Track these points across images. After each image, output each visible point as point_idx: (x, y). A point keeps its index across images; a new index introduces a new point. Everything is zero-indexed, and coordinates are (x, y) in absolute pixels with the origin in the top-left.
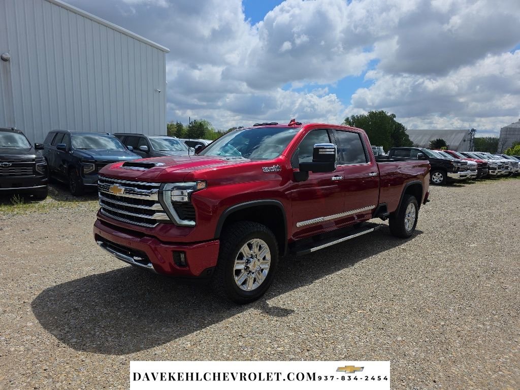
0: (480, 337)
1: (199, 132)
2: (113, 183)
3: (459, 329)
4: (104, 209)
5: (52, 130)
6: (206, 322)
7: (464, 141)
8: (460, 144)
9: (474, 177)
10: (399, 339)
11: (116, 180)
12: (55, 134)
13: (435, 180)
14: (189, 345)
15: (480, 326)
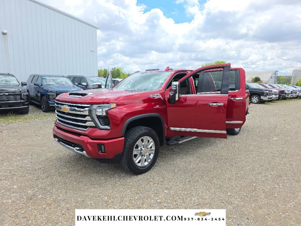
0: (276, 193)
1: (117, 74)
2: (63, 105)
3: (264, 188)
4: (59, 120)
5: (32, 74)
6: (117, 185)
7: (271, 78)
8: (269, 80)
9: (277, 99)
10: (229, 194)
11: (65, 103)
12: (33, 76)
13: (254, 101)
14: (106, 198)
15: (277, 186)
